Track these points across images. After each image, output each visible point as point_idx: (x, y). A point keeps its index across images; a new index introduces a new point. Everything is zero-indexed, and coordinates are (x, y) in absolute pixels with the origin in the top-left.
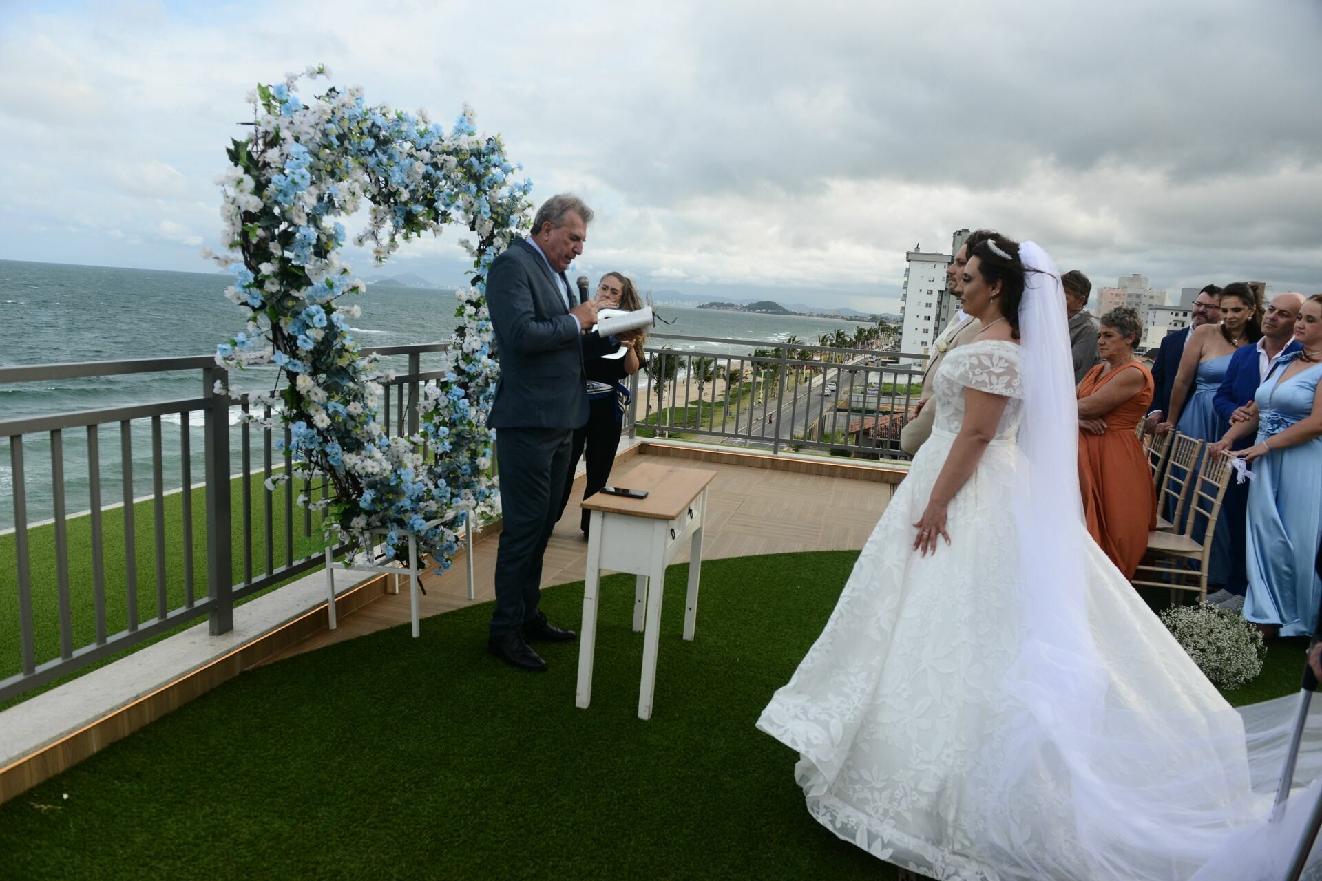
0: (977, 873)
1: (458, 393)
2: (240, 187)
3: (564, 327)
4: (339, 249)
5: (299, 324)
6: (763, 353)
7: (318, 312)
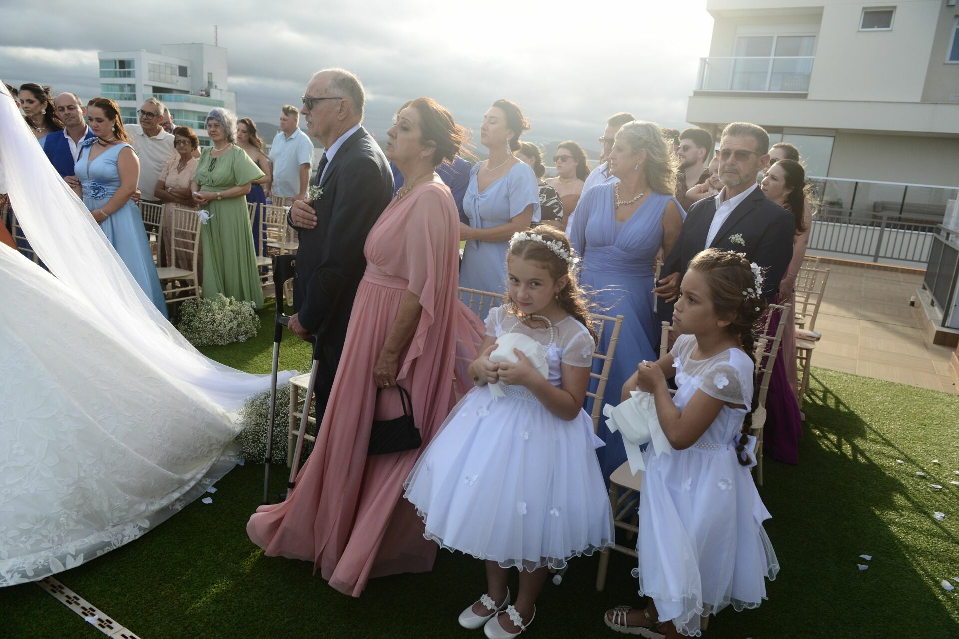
0: (134, 527)
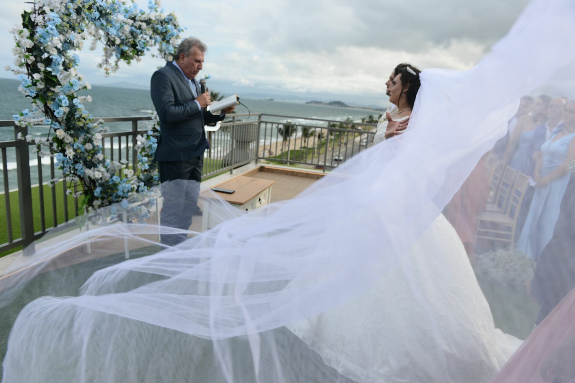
1: (153, 141)
2: (21, 35)
3: (190, 108)
4: (76, 67)
5: (56, 105)
6: (334, 126)
7: (64, 99)
